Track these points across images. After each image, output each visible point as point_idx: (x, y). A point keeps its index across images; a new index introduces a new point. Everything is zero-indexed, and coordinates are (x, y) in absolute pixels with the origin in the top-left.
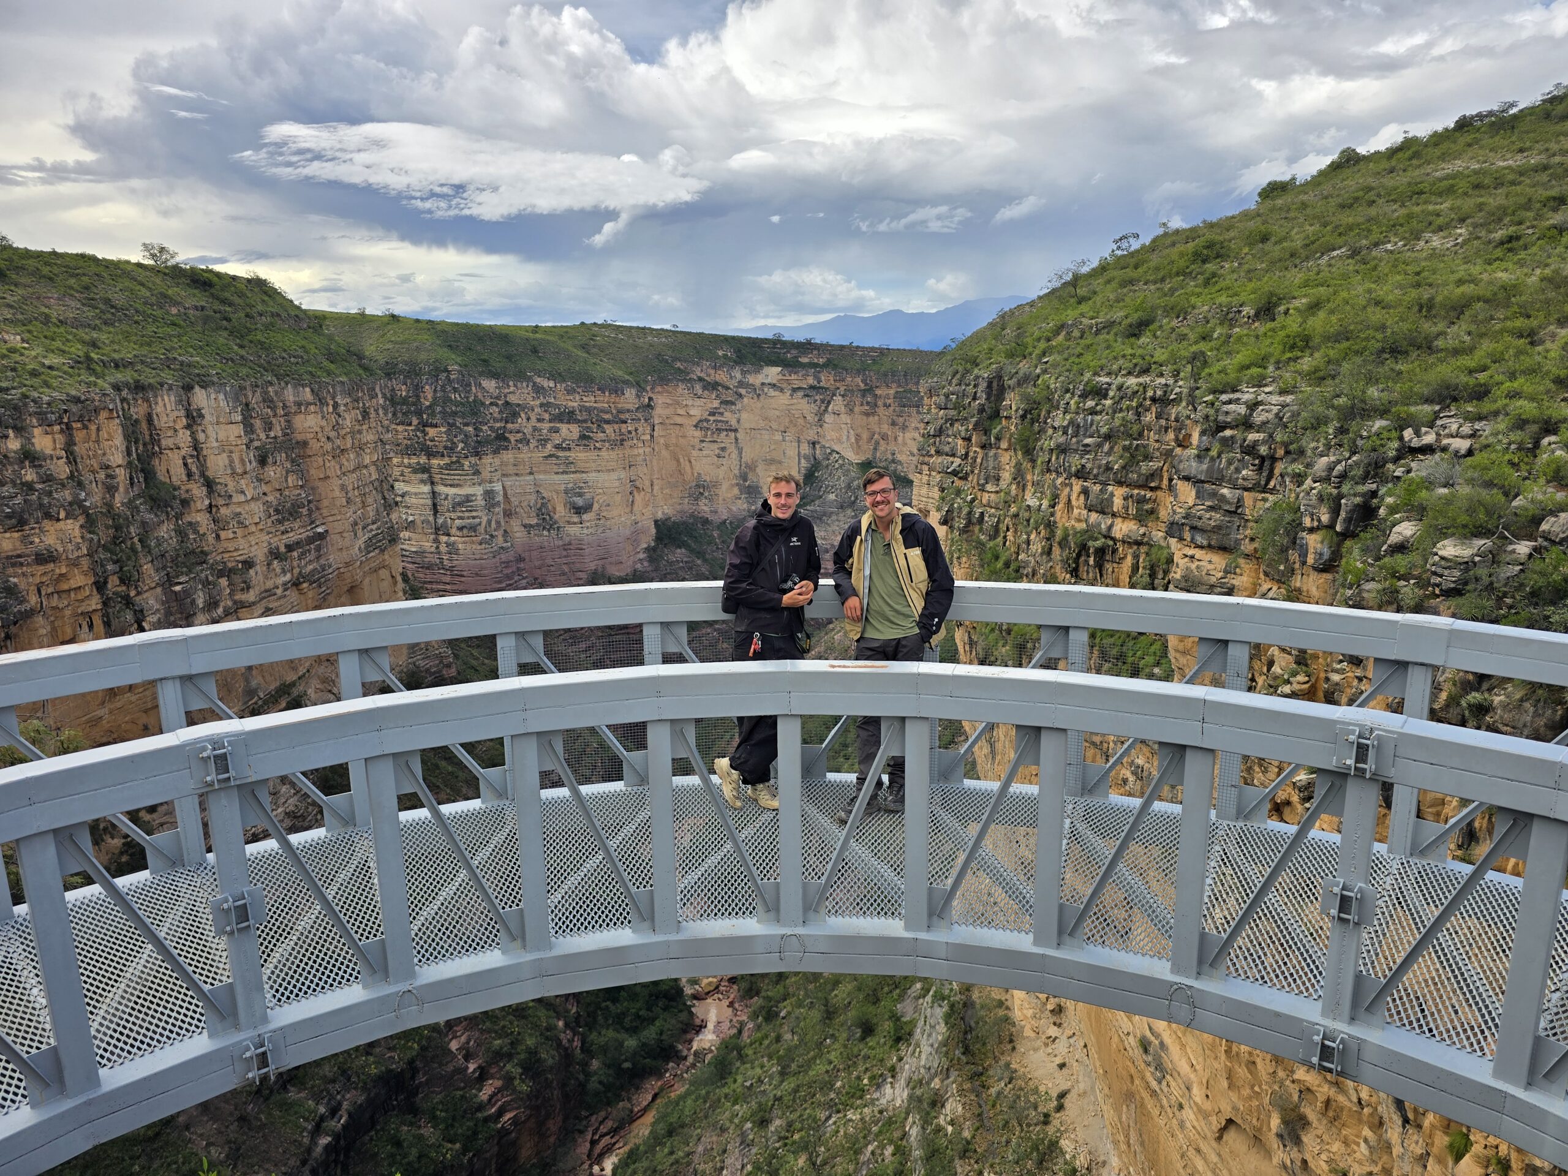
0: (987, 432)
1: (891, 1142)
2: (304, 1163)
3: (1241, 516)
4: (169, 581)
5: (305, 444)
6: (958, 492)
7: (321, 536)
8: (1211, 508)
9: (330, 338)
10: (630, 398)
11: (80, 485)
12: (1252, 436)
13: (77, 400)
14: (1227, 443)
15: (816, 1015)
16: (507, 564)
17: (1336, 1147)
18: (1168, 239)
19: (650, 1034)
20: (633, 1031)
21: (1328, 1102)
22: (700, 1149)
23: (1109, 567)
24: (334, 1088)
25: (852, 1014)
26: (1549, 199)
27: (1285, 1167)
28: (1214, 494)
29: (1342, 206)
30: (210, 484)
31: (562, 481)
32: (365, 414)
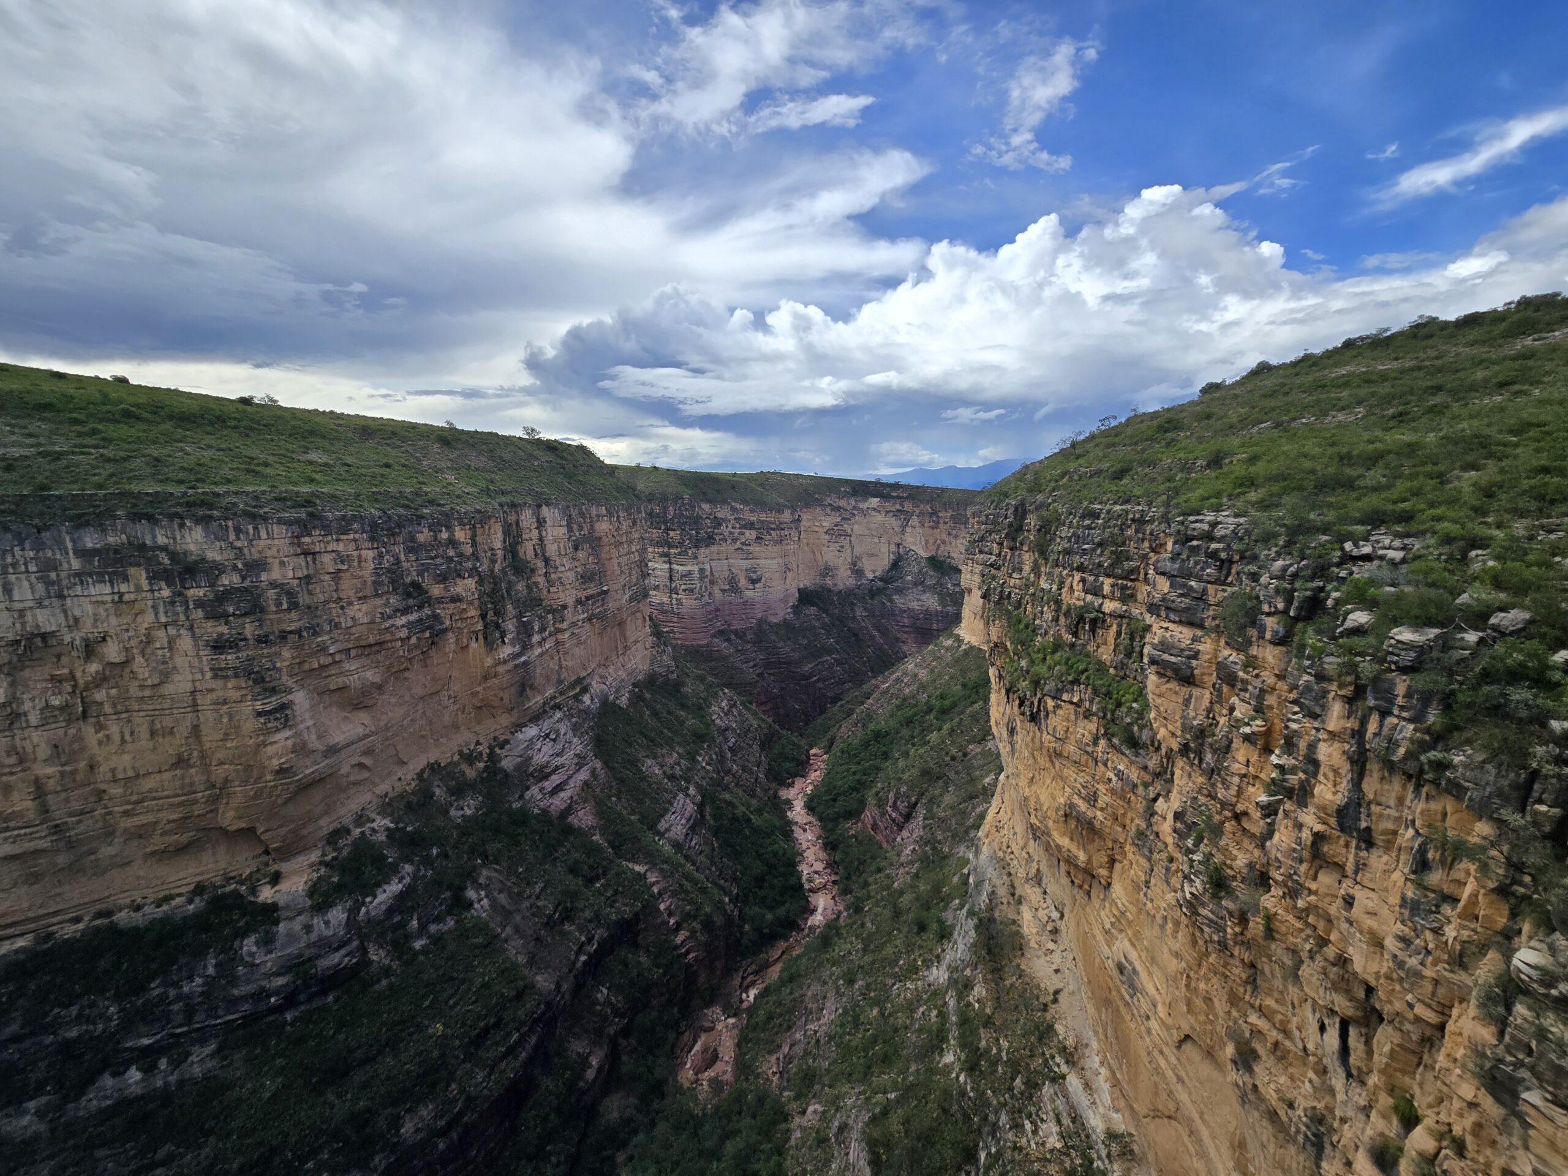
0: (1014, 540)
1: (935, 1007)
2: (570, 971)
3: (1205, 601)
4: (521, 615)
5: (600, 538)
6: (994, 578)
7: (605, 592)
8: (1181, 595)
9: (619, 479)
10: (787, 515)
11: (478, 559)
12: (1214, 546)
13: (479, 511)
14: (1194, 550)
15: (887, 913)
16: (710, 612)
17: (1282, 1079)
18: (1138, 419)
19: (781, 912)
20: (771, 909)
21: (1276, 1044)
22: (810, 993)
23: (1100, 632)
24: (591, 926)
25: (911, 916)
26: (1428, 387)
27: (1237, 1085)
28: (1184, 586)
29: (1265, 396)
30: (547, 560)
31: (744, 564)
32: (634, 523)
